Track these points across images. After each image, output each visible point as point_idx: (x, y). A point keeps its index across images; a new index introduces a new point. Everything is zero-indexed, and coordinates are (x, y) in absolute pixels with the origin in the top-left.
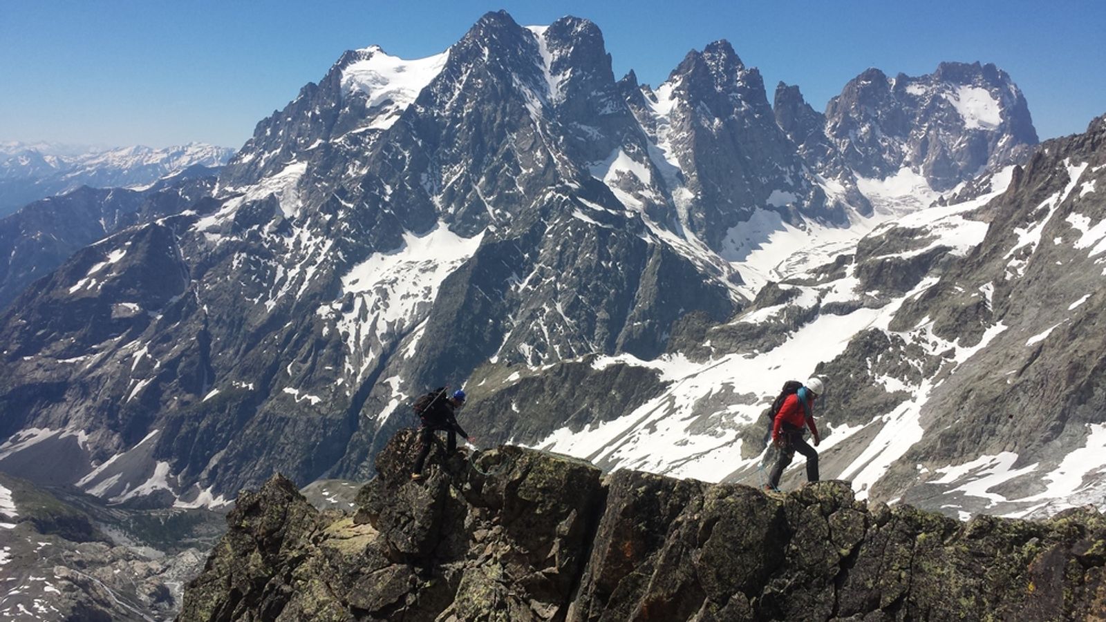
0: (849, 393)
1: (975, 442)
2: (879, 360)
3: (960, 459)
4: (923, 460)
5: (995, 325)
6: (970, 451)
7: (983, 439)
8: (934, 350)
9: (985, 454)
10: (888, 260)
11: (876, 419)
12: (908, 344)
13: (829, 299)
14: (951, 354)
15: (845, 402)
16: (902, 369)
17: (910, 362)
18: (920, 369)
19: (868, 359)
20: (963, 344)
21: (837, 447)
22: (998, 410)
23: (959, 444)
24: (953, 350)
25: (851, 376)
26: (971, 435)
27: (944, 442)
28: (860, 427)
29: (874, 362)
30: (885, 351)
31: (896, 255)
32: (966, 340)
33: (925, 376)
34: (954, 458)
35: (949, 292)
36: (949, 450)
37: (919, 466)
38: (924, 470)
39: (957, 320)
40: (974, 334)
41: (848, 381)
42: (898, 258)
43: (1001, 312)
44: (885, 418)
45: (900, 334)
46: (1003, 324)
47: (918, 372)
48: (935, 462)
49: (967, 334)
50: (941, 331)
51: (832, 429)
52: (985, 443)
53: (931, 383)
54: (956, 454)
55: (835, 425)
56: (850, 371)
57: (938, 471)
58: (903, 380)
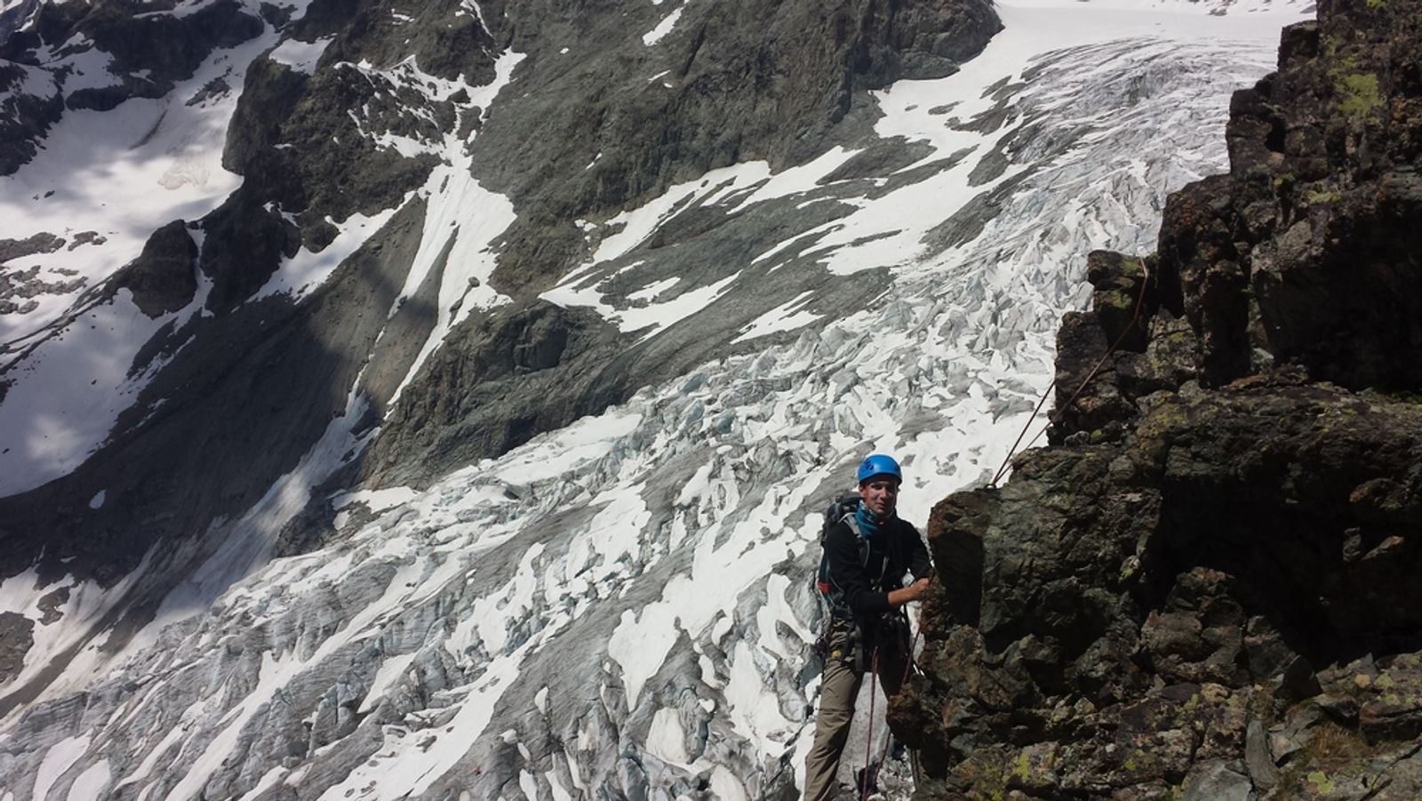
0: (344, 166)
1: (655, 173)
2: (366, 113)
3: (638, 199)
4: (581, 213)
5: (504, 54)
6: (650, 185)
7: (664, 167)
8: (435, 93)
9: (674, 184)
10: (155, 19)
11: (409, 196)
12: (397, 87)
13: (72, 85)
14: (462, 97)
15: (343, 182)
16: (407, 123)
17: (414, 112)
18: (431, 119)
19: (350, 112)
20: (473, 82)
21: (375, 245)
22: (674, 123)
23: (631, 178)
24: (463, 91)
25: (335, 139)
26: (646, 161)
27: (607, 181)
28: (388, 214)
29: (360, 113)
30: (371, 98)
31: (165, 13)
32: (474, 78)
33: (444, 131)
34: (626, 200)
35: (389, 22)
36: (617, 191)
37: (579, 223)
38: (589, 227)
39: (452, 49)
40: (482, 68)
41: (334, 147)
42: (168, 16)
43: (505, 35)
44: (421, 192)
45: (381, 73)
46: (515, 51)
47: (432, 126)
48: (600, 213)
49: (471, 68)
50: (432, 67)
51: (337, 225)
52: (668, 170)
53: (460, 138)
54: (628, 195)
55: (340, 219)
56: (329, 133)
57: (610, 222)
58: (416, 139)
